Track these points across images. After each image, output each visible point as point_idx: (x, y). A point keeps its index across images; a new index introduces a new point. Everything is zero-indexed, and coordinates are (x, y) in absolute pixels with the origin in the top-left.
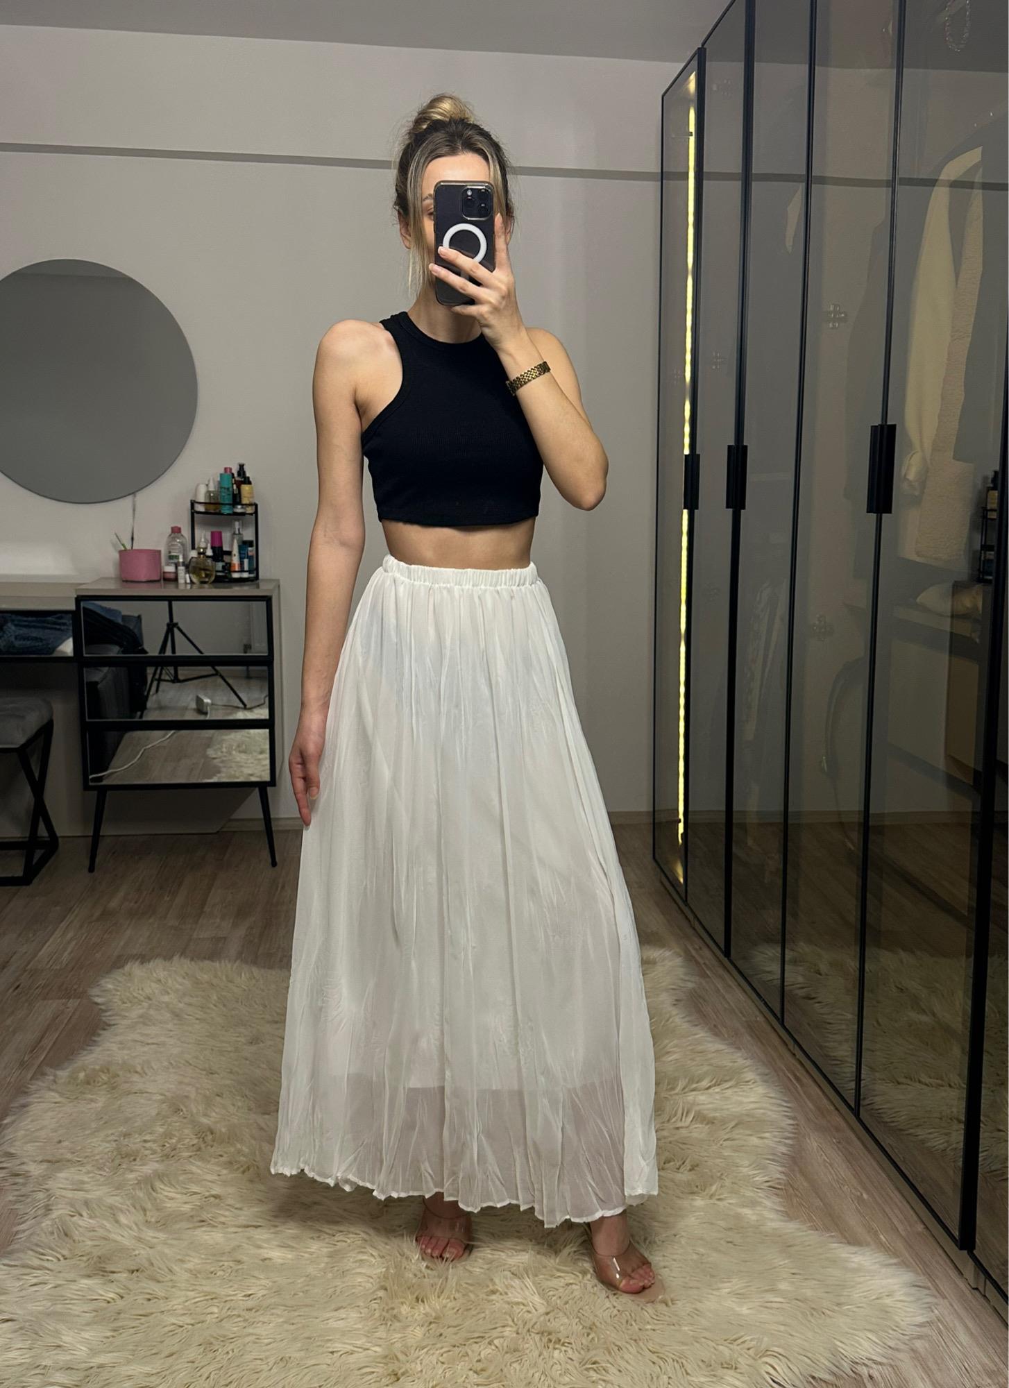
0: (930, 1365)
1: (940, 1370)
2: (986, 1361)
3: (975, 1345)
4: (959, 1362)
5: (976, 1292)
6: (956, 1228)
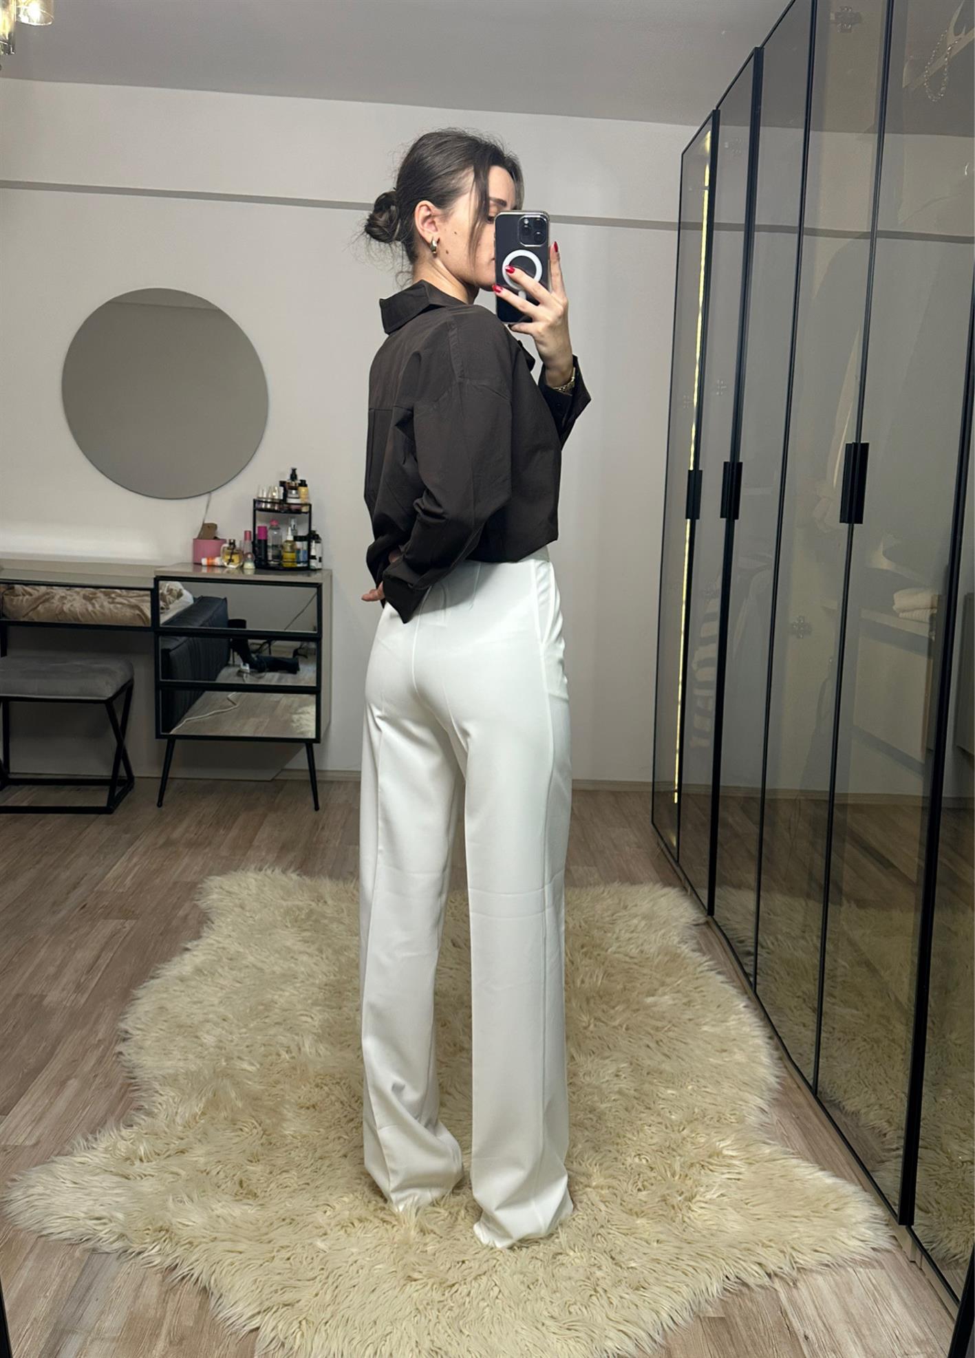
4: (891, 1329)
5: (913, 1264)
6: (897, 1202)
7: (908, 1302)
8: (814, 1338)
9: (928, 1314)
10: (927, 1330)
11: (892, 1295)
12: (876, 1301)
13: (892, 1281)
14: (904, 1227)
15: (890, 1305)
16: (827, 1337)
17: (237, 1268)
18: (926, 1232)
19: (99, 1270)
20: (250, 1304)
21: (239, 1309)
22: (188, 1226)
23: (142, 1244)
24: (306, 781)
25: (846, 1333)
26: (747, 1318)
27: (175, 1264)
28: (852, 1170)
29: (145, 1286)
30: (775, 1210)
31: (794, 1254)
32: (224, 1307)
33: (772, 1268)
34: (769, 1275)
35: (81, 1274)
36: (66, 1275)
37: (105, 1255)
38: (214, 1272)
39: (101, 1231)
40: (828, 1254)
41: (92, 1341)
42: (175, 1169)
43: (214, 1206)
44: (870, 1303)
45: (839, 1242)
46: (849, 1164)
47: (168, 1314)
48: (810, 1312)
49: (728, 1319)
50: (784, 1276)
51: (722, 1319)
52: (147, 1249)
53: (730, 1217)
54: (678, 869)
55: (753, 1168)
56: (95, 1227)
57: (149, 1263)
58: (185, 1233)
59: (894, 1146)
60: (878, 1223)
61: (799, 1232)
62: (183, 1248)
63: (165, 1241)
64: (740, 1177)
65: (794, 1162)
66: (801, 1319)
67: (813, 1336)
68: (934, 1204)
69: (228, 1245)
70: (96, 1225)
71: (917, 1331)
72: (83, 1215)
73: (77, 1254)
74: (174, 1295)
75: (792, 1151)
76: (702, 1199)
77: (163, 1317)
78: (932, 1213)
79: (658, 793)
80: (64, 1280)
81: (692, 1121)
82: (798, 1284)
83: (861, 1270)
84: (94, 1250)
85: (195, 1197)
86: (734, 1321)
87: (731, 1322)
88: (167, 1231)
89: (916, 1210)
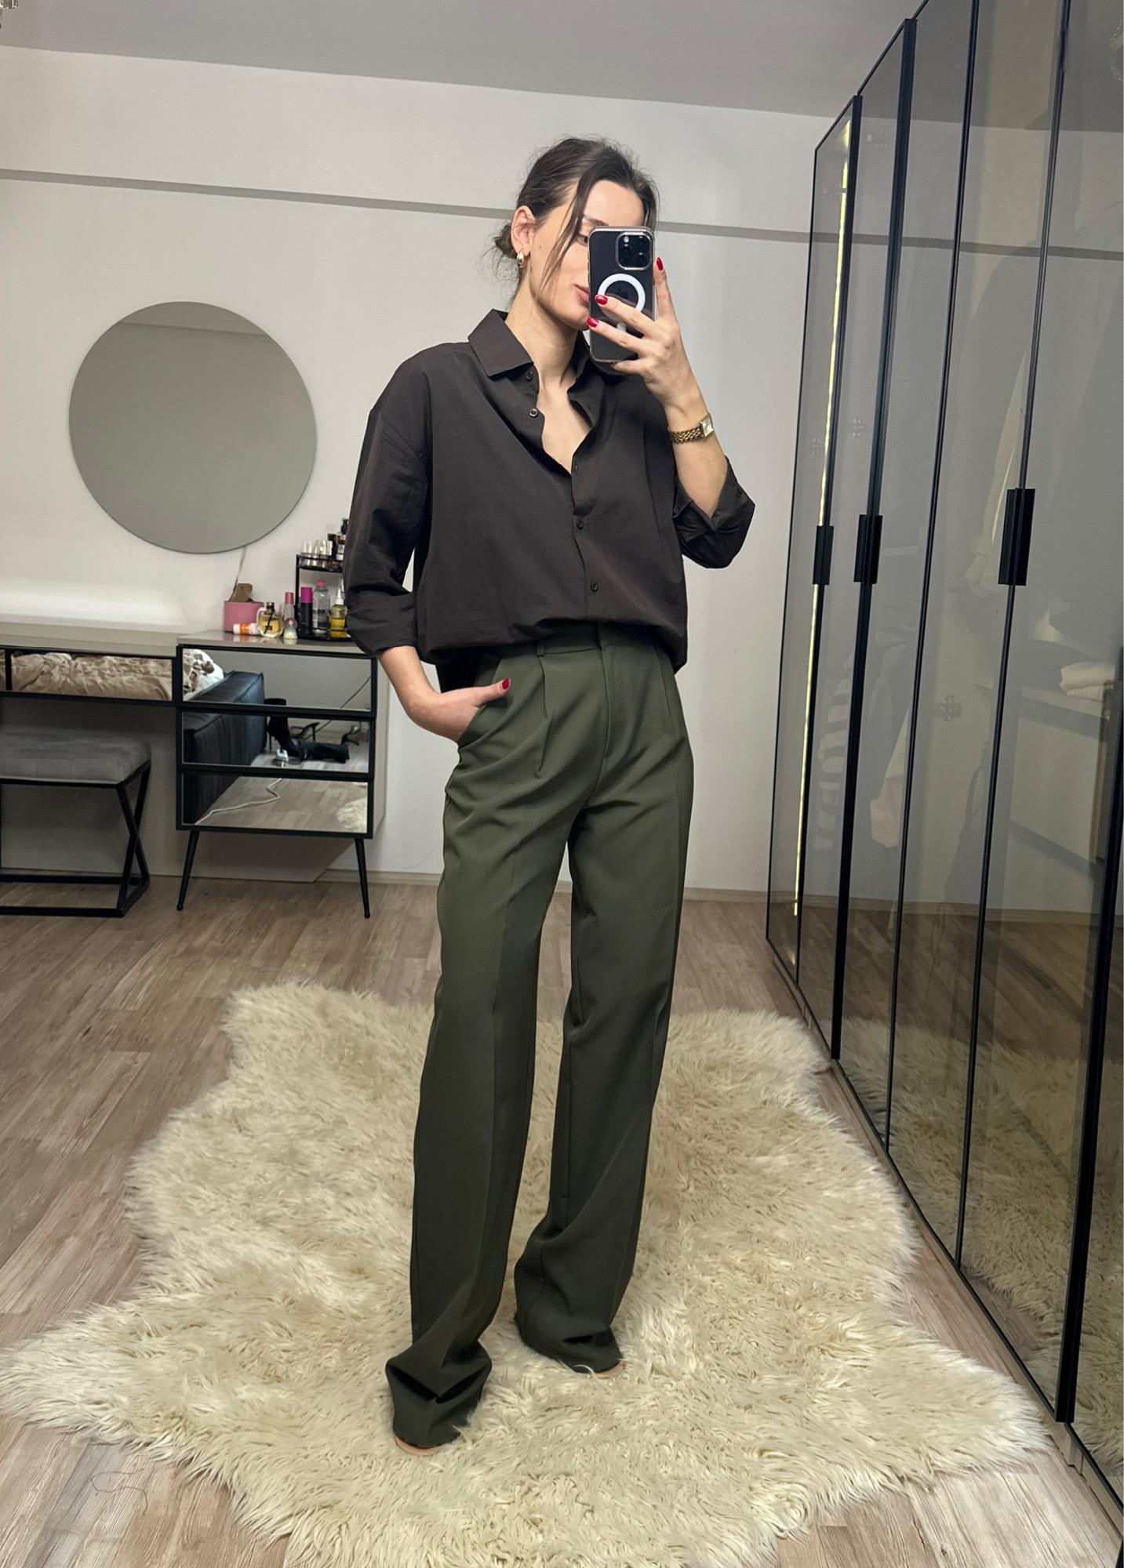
0: (1011, 1544)
1: (1023, 1551)
2: (1075, 1545)
3: (1064, 1528)
4: (1044, 1544)
5: (1072, 1469)
6: (1054, 1396)
7: (1065, 1512)
8: (953, 1554)
9: (1090, 1527)
10: (1087, 1545)
11: (1047, 1503)
12: (1027, 1511)
13: (1047, 1488)
14: (1062, 1424)
15: (1044, 1516)
16: (968, 1552)
17: (263, 1464)
18: (1088, 1432)
19: (99, 1461)
20: (279, 1506)
21: (267, 1510)
22: (206, 1412)
23: (150, 1433)
24: (355, 884)
25: (991, 1548)
26: (873, 1529)
27: (189, 1457)
28: (1000, 1356)
29: (154, 1481)
30: (909, 1402)
31: (931, 1454)
32: (249, 1509)
33: (905, 1470)
34: (901, 1479)
35: (78, 1464)
36: (61, 1465)
37: (105, 1446)
38: (237, 1467)
39: (101, 1418)
40: (971, 1455)
41: (90, 1543)
42: (191, 1345)
43: (237, 1390)
44: (1021, 1514)
45: (983, 1441)
46: (997, 1352)
47: (182, 1512)
48: (948, 1523)
49: (850, 1531)
50: (918, 1480)
51: (843, 1529)
52: (155, 1439)
53: (856, 1411)
54: (797, 993)
55: (882, 1354)
56: (95, 1413)
57: (159, 1456)
58: (202, 1420)
59: (1052, 1330)
60: (1031, 1420)
61: (937, 1428)
62: (200, 1438)
63: (178, 1430)
64: (867, 1363)
65: (932, 1347)
66: (937, 1529)
67: (952, 1550)
68: (1098, 1397)
69: (255, 1436)
70: (94, 1410)
71: (1076, 1547)
72: (78, 1398)
73: (74, 1442)
74: (190, 1490)
75: (929, 1334)
76: (821, 1389)
77: (175, 1516)
78: (1096, 1410)
79: (773, 905)
80: (57, 1471)
81: (809, 1298)
82: (935, 1490)
83: (1010, 1474)
84: (92, 1440)
85: (215, 1378)
86: (857, 1532)
87: (854, 1532)
88: (181, 1418)
89: (1077, 1406)
